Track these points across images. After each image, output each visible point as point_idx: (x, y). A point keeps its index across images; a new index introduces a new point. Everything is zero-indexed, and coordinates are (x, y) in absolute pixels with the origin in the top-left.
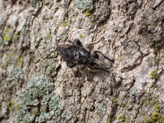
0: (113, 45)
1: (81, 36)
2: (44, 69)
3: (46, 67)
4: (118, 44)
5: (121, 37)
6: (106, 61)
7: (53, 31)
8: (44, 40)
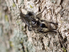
0: (54, 12)
1: (31, 7)
5: (57, 7)
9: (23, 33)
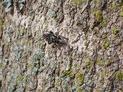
0: (67, 31)
1: (53, 29)
2: (39, 46)
5: (70, 28)
7: (41, 27)
8: (37, 32)
9: (42, 51)
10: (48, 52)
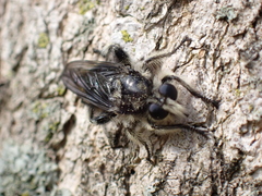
0: (215, 58)
1: (126, 38)
2: (32, 127)
3: (37, 122)
4: (229, 54)
5: (236, 37)
6: (197, 103)
7: (54, 26)
8: (30, 52)
9: (45, 155)
10: (79, 169)
